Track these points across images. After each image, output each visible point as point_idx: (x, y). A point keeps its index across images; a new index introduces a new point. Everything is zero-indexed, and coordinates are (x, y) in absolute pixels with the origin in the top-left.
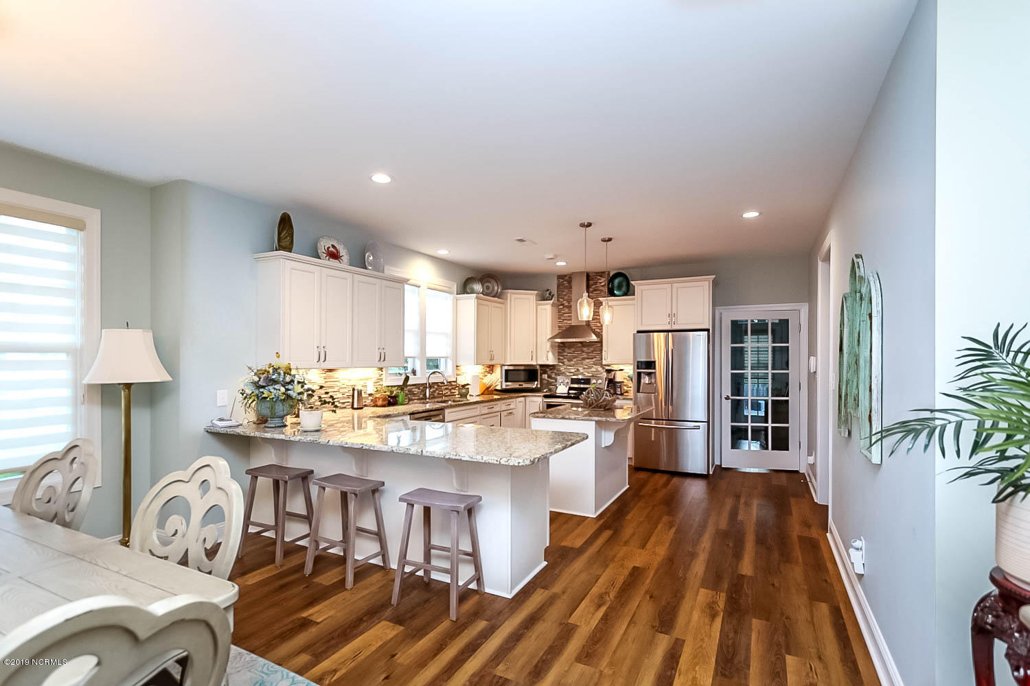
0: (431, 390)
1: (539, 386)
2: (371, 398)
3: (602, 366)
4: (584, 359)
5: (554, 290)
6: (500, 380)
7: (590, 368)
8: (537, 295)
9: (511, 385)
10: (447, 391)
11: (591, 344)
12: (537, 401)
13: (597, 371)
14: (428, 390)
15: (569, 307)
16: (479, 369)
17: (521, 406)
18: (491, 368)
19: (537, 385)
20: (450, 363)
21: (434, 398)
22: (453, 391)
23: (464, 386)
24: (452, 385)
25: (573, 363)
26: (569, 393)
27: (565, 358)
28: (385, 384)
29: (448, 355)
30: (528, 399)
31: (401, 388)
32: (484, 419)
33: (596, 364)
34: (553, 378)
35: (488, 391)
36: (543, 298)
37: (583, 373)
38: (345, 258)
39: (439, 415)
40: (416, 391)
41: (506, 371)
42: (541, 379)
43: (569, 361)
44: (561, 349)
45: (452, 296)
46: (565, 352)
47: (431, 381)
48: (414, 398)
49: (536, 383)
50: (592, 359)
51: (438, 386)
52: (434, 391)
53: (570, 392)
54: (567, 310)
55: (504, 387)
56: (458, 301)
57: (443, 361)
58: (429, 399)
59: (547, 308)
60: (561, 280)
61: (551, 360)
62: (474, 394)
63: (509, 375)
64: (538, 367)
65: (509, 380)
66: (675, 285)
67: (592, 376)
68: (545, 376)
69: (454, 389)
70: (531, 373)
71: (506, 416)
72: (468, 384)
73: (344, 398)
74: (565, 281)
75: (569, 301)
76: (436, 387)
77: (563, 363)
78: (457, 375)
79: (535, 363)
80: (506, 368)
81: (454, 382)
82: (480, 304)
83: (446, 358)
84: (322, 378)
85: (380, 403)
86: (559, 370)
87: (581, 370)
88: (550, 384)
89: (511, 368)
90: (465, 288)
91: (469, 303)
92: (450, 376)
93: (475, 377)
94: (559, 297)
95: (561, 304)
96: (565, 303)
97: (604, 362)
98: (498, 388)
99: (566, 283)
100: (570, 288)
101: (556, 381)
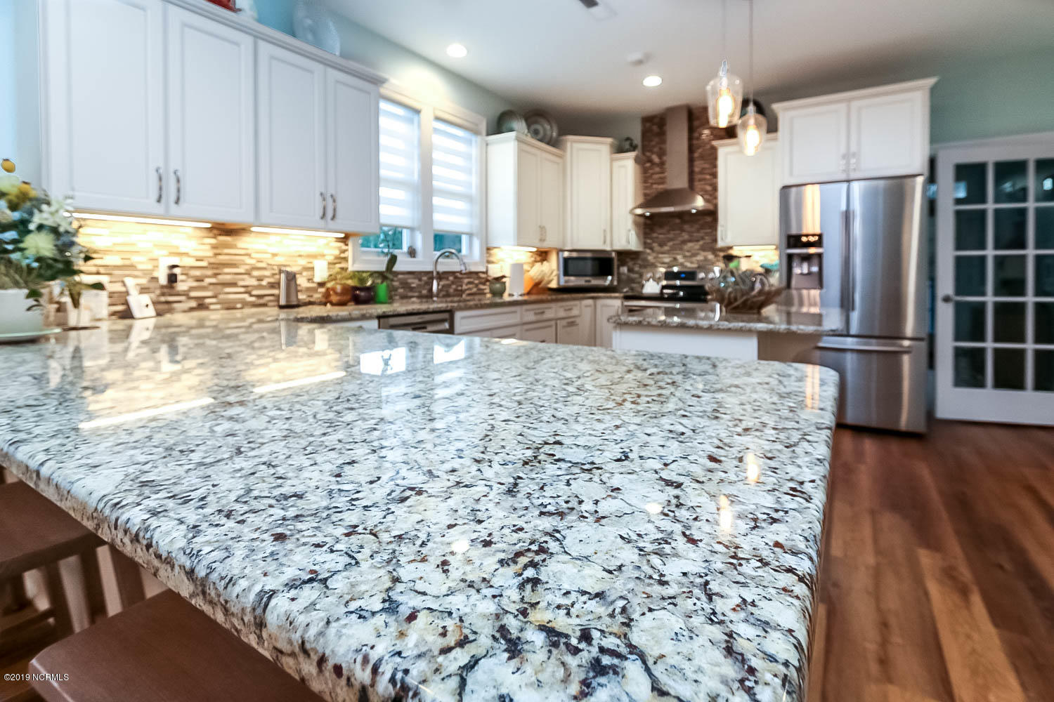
0: (442, 283)
1: (615, 283)
2: (322, 290)
3: (715, 251)
4: (684, 242)
5: (637, 139)
6: (555, 273)
7: (694, 255)
8: (612, 145)
9: (574, 281)
10: (471, 286)
11: (698, 214)
12: (614, 304)
13: (706, 259)
14: (435, 283)
15: (662, 164)
16: (523, 255)
17: (587, 313)
18: (543, 255)
19: (612, 281)
20: (477, 244)
21: (448, 295)
22: (482, 287)
23: (498, 279)
24: (480, 278)
25: (666, 248)
26: (662, 293)
27: (654, 242)
28: (352, 267)
29: (474, 231)
30: (600, 302)
31: (382, 275)
32: (527, 330)
33: (703, 249)
34: (637, 273)
35: (537, 288)
36: (620, 149)
37: (683, 262)
38: (248, 14)
39: (443, 321)
40: (414, 283)
41: (566, 260)
42: (619, 274)
43: (661, 245)
44: (649, 226)
45: (479, 139)
46: (654, 232)
47: (441, 269)
48: (410, 294)
49: (610, 278)
50: (698, 241)
51: (456, 278)
52: (449, 286)
53: (665, 291)
54: (657, 169)
55: (562, 283)
56: (489, 147)
57: (464, 239)
58: (437, 296)
59: (627, 166)
60: (648, 125)
62: (514, 291)
63: (568, 266)
64: (614, 255)
65: (570, 273)
66: (855, 104)
67: (699, 267)
68: (624, 270)
69: (484, 284)
70: (603, 263)
71: (564, 327)
72: (504, 277)
73: (260, 287)
74: (655, 125)
75: (662, 154)
76: (451, 278)
77: (652, 249)
78: (489, 262)
79: (608, 248)
80: (566, 254)
81: (483, 273)
82: (523, 151)
83: (470, 235)
84: (208, 247)
85: (334, 298)
86: (645, 260)
87: (680, 259)
88: (632, 281)
89: (574, 255)
90: (498, 126)
91: (507, 149)
92: (476, 264)
93: (518, 267)
94: (645, 149)
95: (650, 161)
96: (656, 159)
97: (720, 244)
98: (554, 285)
99: (655, 128)
100: (662, 134)
101: (641, 276)
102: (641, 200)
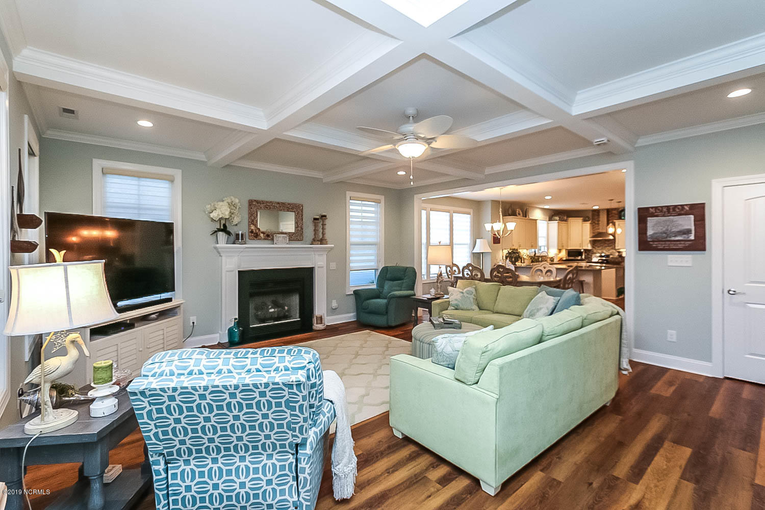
1: (584, 258)
3: (615, 249)
4: (606, 247)
5: (591, 217)
6: (565, 255)
7: (609, 250)
8: (583, 219)
9: (571, 258)
11: (610, 240)
13: (613, 252)
15: (598, 224)
16: (557, 251)
18: (560, 250)
20: (546, 248)
25: (600, 249)
27: (596, 247)
29: (545, 245)
33: (612, 249)
34: (590, 255)
35: (561, 260)
36: (585, 220)
38: (521, 215)
41: (568, 252)
42: (584, 256)
43: (598, 248)
44: (594, 243)
45: (547, 222)
46: (596, 244)
47: (541, 255)
49: (582, 257)
50: (610, 247)
53: (599, 261)
54: (597, 226)
55: (568, 258)
56: (549, 224)
59: (588, 225)
60: (594, 213)
61: (589, 247)
62: (556, 260)
63: (569, 254)
64: (583, 250)
67: (610, 254)
68: (586, 254)
69: (548, 258)
70: (578, 253)
72: (552, 257)
74: (596, 213)
75: (599, 221)
77: (595, 249)
78: (549, 253)
79: (580, 249)
80: (568, 250)
81: (548, 255)
82: (559, 224)
86: (593, 252)
87: (605, 251)
88: (589, 258)
89: (570, 250)
90: (551, 219)
91: (554, 225)
92: (546, 253)
93: (555, 254)
94: (593, 219)
95: (594, 223)
96: (596, 222)
97: (617, 248)
98: (564, 259)
99: (596, 214)
100: (598, 215)
101: (592, 256)
102: (592, 235)
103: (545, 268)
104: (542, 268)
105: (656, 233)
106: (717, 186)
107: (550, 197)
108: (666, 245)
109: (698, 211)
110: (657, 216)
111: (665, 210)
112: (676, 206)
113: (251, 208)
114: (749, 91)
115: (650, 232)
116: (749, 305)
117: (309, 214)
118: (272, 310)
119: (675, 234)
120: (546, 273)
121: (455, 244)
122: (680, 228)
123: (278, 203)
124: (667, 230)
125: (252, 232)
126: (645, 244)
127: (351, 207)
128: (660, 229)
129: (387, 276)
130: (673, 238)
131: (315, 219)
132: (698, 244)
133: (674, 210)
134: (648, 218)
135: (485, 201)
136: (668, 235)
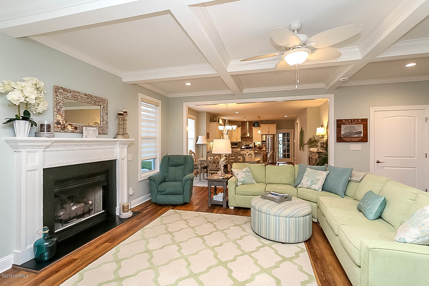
5: (240, 125)
8: (237, 126)
53: (245, 148)
59: (240, 129)
61: (240, 140)
64: (238, 142)
66: (269, 125)
70: (236, 144)
74: (243, 123)
89: (232, 142)
103: (247, 153)
104: (245, 153)
105: (346, 133)
106: (372, 110)
107: (238, 113)
108: (350, 139)
109: (364, 122)
110: (346, 124)
111: (350, 121)
112: (355, 119)
113: (57, 96)
114: (415, 64)
115: (342, 133)
116: (384, 167)
117: (113, 109)
118: (74, 208)
119: (354, 133)
120: (248, 155)
121: (189, 139)
122: (357, 131)
123: (86, 95)
124: (351, 131)
125: (58, 123)
126: (340, 139)
127: (142, 107)
128: (348, 131)
129: (170, 163)
130: (353, 136)
131: (119, 114)
132: (365, 139)
133: (354, 121)
134: (342, 125)
135: (201, 112)
136: (351, 134)
